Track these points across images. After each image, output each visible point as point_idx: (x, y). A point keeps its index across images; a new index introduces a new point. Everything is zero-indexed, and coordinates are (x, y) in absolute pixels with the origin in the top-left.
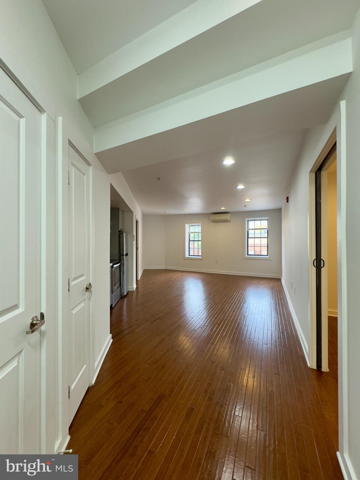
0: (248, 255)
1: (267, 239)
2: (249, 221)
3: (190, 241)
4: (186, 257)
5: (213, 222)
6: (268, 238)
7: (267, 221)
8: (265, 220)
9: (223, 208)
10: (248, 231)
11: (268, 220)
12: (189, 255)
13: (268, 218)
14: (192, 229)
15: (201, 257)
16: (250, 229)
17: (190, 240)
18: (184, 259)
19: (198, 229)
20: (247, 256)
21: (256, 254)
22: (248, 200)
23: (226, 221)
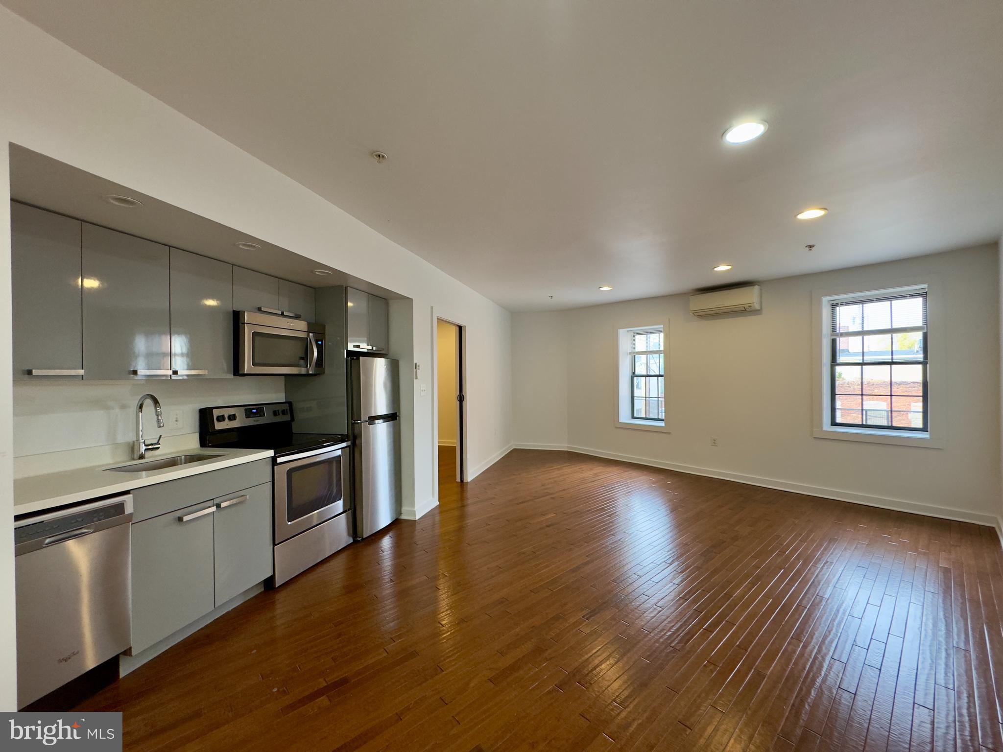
0: (834, 423)
1: (920, 367)
2: (837, 305)
3: (634, 375)
4: (621, 421)
5: (698, 316)
6: (924, 363)
7: (919, 301)
8: (913, 296)
9: (723, 268)
10: (834, 342)
11: (924, 295)
12: (633, 417)
13: (925, 286)
14: (641, 343)
15: (662, 424)
16: (842, 335)
17: (634, 373)
18: (617, 428)
19: (657, 341)
20: (827, 426)
21: (869, 423)
22: (811, 214)
23: (744, 311)
